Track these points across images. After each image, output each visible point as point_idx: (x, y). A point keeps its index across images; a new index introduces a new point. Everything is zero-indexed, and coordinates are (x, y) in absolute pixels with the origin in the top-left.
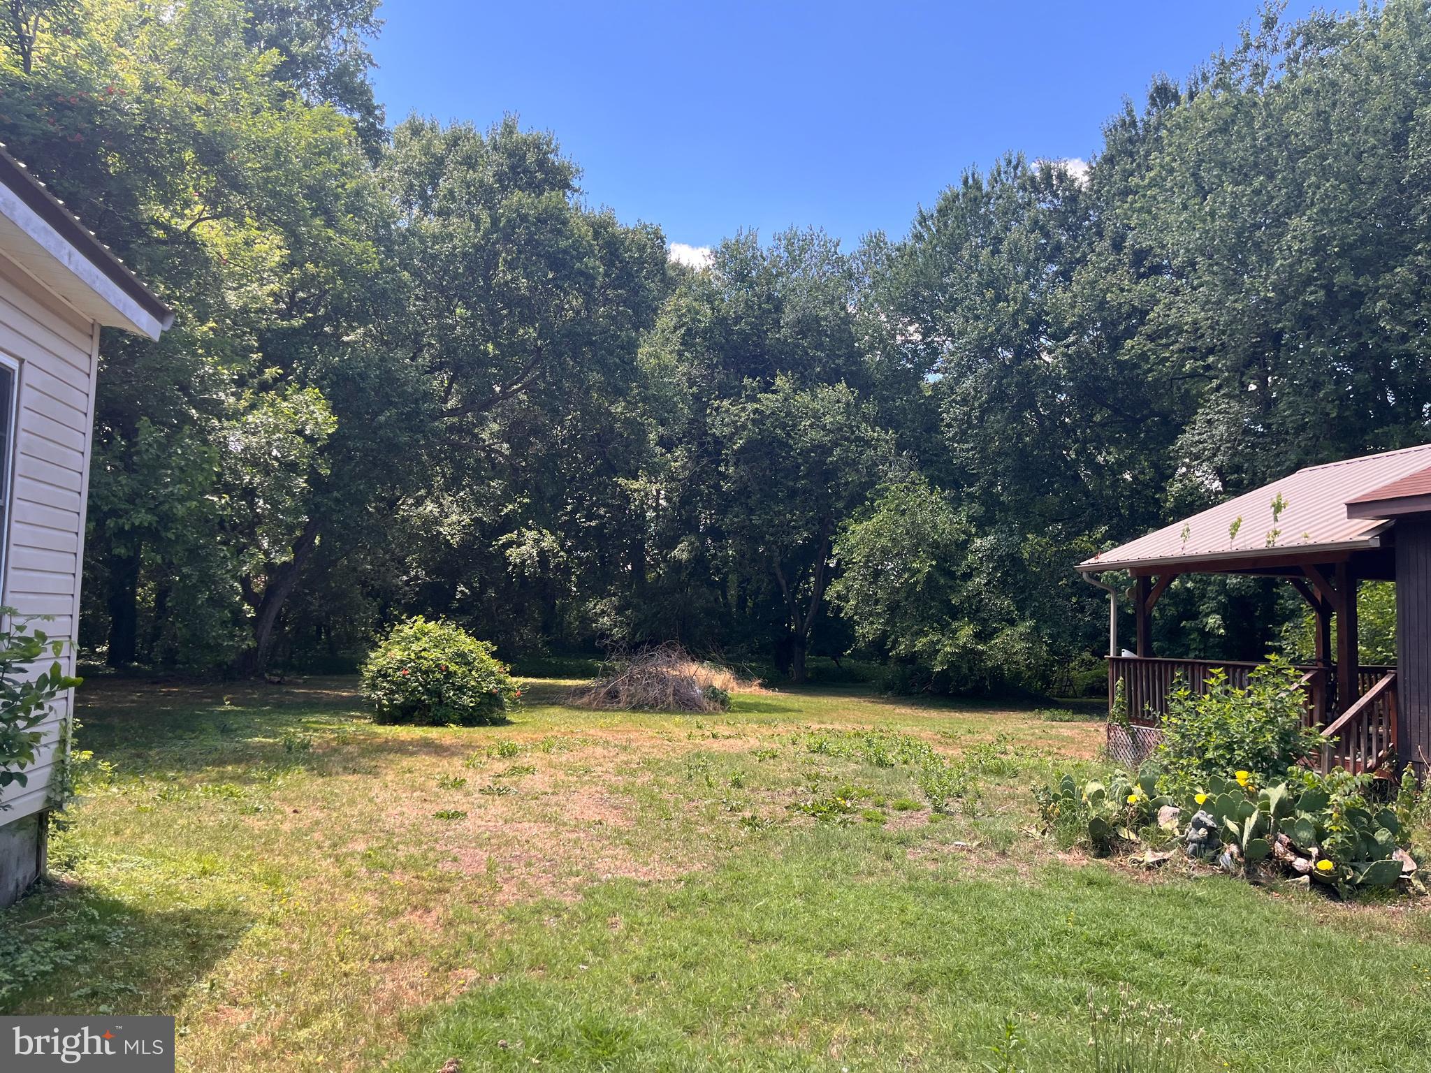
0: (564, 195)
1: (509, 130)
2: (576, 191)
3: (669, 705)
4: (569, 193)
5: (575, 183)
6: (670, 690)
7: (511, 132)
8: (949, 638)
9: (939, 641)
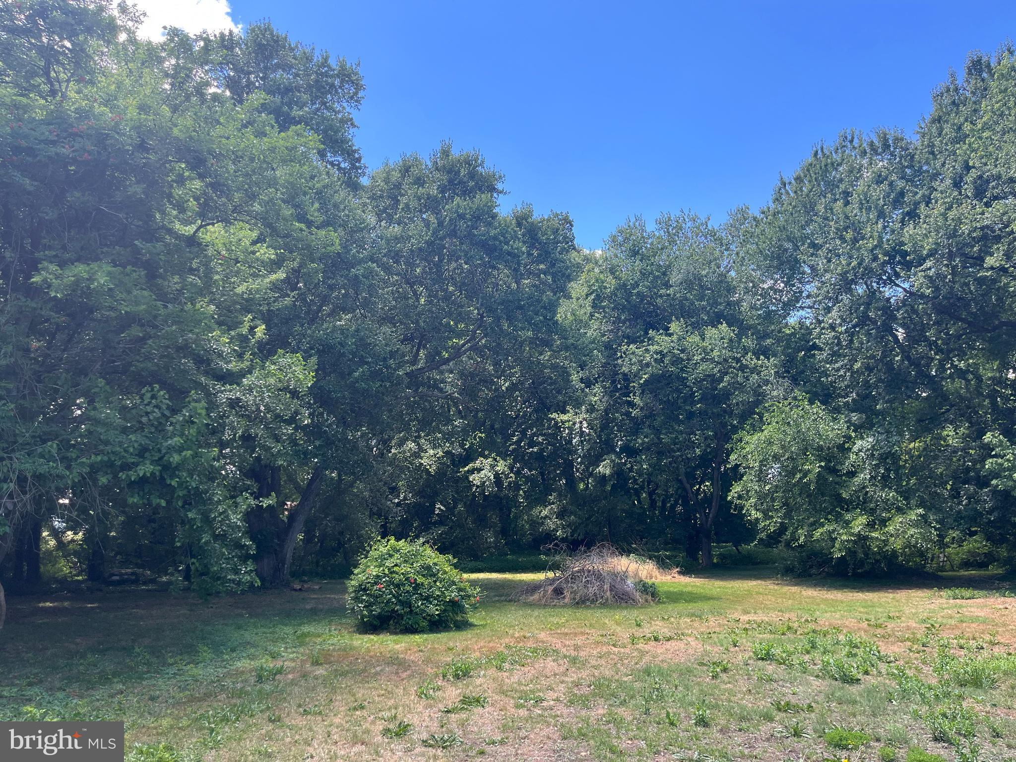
0: (492, 196)
1: (446, 153)
2: (501, 192)
3: (607, 599)
4: (495, 195)
5: (499, 186)
6: (606, 587)
7: (448, 156)
8: (843, 528)
9: (834, 531)
